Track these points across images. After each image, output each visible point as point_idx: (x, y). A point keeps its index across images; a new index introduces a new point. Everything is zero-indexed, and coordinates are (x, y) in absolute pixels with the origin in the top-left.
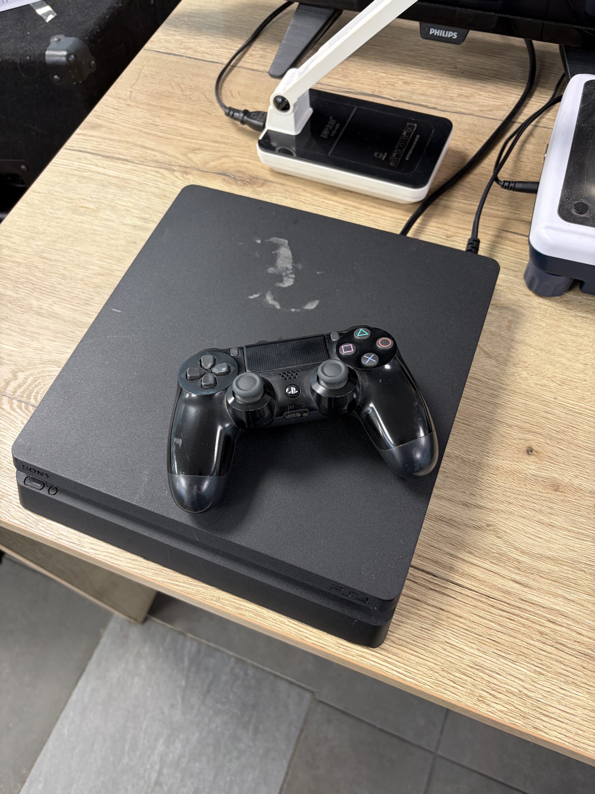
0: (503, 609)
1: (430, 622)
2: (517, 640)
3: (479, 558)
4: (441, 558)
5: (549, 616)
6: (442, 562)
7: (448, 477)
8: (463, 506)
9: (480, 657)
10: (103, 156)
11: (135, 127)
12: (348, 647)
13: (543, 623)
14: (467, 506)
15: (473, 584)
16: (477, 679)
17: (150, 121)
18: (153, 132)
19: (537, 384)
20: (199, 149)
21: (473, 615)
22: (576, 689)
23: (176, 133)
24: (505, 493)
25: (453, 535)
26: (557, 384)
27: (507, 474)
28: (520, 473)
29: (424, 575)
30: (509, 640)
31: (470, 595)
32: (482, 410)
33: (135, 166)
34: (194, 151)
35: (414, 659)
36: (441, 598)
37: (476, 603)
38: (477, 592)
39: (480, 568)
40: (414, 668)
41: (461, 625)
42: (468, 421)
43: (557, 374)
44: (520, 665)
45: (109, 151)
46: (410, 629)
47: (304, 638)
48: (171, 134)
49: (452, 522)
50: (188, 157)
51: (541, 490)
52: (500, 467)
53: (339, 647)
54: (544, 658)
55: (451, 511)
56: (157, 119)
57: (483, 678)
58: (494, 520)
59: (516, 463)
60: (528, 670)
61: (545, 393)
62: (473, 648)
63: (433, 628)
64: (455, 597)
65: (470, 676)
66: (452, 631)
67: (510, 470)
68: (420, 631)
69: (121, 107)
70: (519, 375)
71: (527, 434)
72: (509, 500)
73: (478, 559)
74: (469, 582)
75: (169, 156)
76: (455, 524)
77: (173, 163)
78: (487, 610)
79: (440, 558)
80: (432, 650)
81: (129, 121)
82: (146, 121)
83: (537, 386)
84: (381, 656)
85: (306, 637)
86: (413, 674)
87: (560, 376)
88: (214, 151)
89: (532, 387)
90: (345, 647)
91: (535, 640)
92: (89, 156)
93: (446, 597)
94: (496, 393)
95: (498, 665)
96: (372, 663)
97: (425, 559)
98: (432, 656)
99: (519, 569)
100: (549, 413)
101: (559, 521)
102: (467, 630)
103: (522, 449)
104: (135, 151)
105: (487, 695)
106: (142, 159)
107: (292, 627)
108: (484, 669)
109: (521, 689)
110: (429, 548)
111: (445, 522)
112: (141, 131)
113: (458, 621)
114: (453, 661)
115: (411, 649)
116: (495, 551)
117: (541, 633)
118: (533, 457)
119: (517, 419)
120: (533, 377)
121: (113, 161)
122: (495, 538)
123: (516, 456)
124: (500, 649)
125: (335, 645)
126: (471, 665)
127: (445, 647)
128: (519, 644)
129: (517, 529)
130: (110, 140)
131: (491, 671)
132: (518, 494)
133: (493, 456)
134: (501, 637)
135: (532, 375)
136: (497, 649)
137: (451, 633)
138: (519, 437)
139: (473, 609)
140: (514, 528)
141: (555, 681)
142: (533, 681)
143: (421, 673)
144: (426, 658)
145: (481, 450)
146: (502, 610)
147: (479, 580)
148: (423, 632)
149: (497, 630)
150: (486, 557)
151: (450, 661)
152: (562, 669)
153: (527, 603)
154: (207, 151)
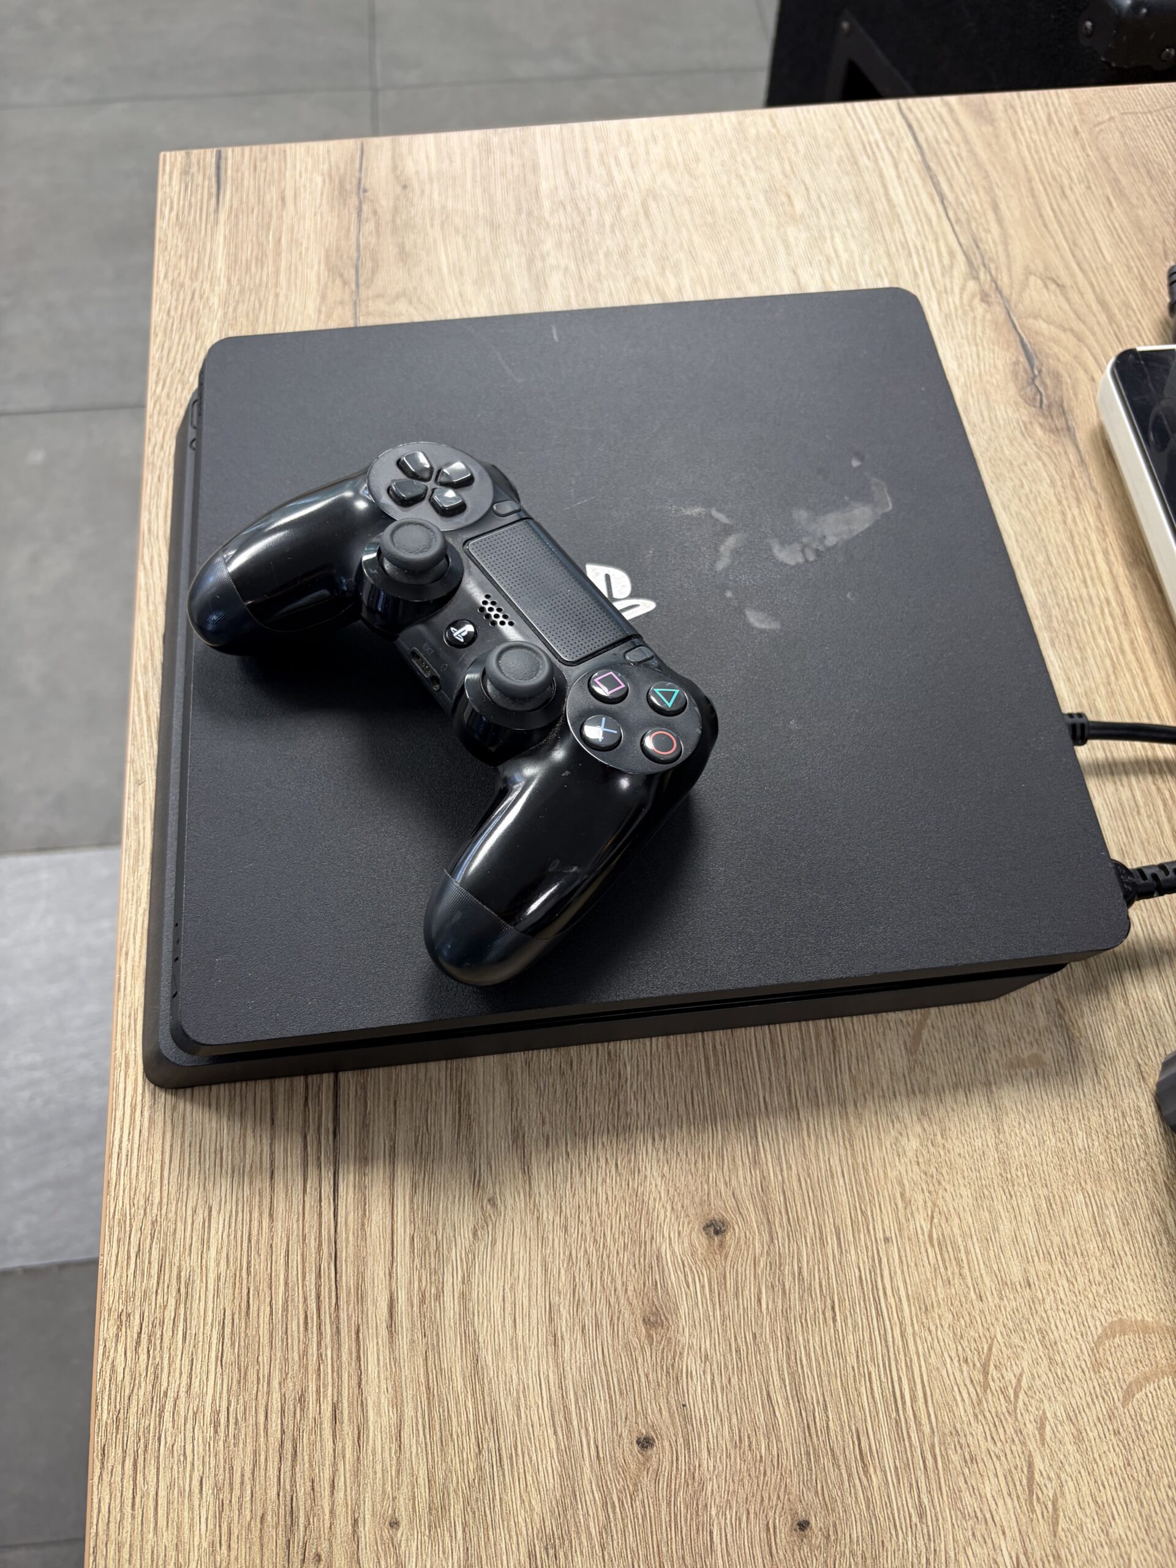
0: (322, 1298)
1: (237, 1161)
2: (267, 1349)
3: (412, 1208)
4: (379, 1131)
5: (346, 1405)
6: (371, 1136)
7: (562, 1074)
8: (513, 1132)
9: (206, 1287)
10: (924, 161)
11: (1031, 168)
12: (135, 1030)
13: (325, 1396)
14: (515, 1141)
15: (351, 1218)
16: (159, 1296)
17: (1066, 181)
18: (1043, 197)
19: (901, 1183)
20: (1061, 287)
21: (285, 1240)
22: (211, 1513)
23: (1071, 232)
24: (584, 1210)
25: (438, 1136)
26: (931, 1232)
27: (631, 1196)
28: (649, 1224)
29: (328, 1112)
30: (261, 1333)
31: (324, 1219)
32: (763, 1085)
33: (939, 216)
34: (1049, 283)
35: (155, 1159)
36: (295, 1164)
37: (313, 1237)
38: (336, 1231)
39: (389, 1218)
40: (138, 1167)
41: (255, 1224)
42: (717, 1064)
43: (956, 1220)
44: (218, 1375)
45: (944, 163)
46: (211, 1128)
47: (124, 949)
48: (1061, 227)
49: (464, 1123)
50: (1027, 279)
51: (630, 1288)
52: (642, 1177)
53: (130, 1017)
54: (251, 1421)
55: (488, 1111)
56: (1079, 189)
57: (165, 1307)
58: (509, 1207)
59: (669, 1208)
60: (214, 1396)
61: (888, 1209)
62: (218, 1265)
63: (230, 1172)
64: (308, 1190)
65: (161, 1281)
66: (237, 1212)
67: (646, 1199)
68: (212, 1150)
69: (1061, 124)
70: (901, 1134)
71: (755, 1205)
72: (572, 1223)
73: (407, 1206)
74: (351, 1208)
75: (1006, 250)
76: (464, 1131)
77: (992, 266)
78: (307, 1265)
79: (376, 1129)
80: (185, 1187)
81: (1037, 152)
82: (1060, 176)
83: (896, 1186)
84: (139, 1098)
85: (127, 954)
86: (128, 1169)
87: (956, 1230)
88: (1075, 312)
89: (885, 1174)
90: (133, 1026)
91: (283, 1390)
92: (909, 142)
93: (300, 1173)
94: (824, 1099)
95: (202, 1330)
96: (122, 1086)
97: (362, 1101)
98: (173, 1190)
99: (422, 1301)
100: (839, 1239)
101: (574, 1352)
102: (250, 1241)
103: (710, 1210)
104: (975, 197)
105: (136, 1329)
106: (963, 218)
107: (136, 921)
108: (185, 1304)
109: (171, 1395)
110: (389, 1100)
111: (460, 1108)
112: (1030, 180)
113: (261, 1215)
114: (179, 1234)
115: (171, 1146)
116: (440, 1237)
117: (302, 1399)
118: (704, 1240)
119: (782, 1171)
120: (915, 1167)
121: (923, 180)
122: (471, 1226)
123: (687, 1202)
124: (236, 1320)
125: (130, 1008)
126: (183, 1274)
127: (200, 1211)
128: (260, 1359)
129: (513, 1265)
130: (971, 151)
131: (185, 1320)
132: (595, 1240)
133: (661, 1150)
134: (261, 1314)
135: (918, 1164)
136: (233, 1315)
137: (231, 1211)
138: (737, 1192)
139: (298, 1235)
140: (512, 1259)
141: (213, 1463)
142: (195, 1414)
143: (134, 1182)
144: (166, 1182)
145: (662, 1120)
146: (318, 1297)
147: (363, 1225)
148: (213, 1155)
149: (274, 1302)
150: (419, 1222)
151: (175, 1230)
152: (243, 1469)
153: (354, 1345)
154: (1068, 300)
